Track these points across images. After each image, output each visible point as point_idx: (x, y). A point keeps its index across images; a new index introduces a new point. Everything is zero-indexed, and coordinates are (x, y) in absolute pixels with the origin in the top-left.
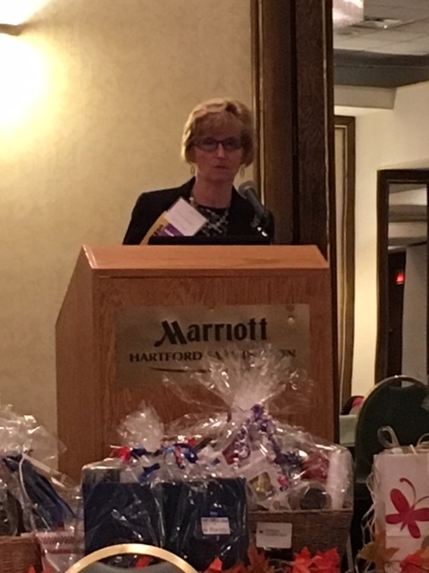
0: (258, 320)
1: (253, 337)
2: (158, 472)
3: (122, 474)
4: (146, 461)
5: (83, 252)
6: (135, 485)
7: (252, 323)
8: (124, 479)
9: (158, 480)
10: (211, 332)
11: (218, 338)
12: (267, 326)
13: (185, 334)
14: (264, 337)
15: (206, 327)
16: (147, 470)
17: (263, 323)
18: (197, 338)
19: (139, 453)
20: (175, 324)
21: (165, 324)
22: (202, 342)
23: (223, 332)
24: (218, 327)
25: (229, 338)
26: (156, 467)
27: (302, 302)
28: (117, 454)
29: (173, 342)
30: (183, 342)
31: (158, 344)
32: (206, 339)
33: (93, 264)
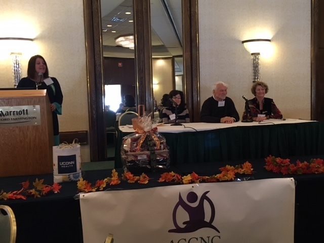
0: (25, 110)
1: (24, 114)
7: (24, 110)
10: (12, 113)
12: (28, 111)
13: (4, 114)
14: (27, 114)
15: (10, 112)
17: (27, 110)
18: (8, 115)
20: (1, 111)
22: (9, 115)
23: (15, 113)
25: (17, 114)
27: (37, 105)
29: (1, 116)
32: (10, 115)
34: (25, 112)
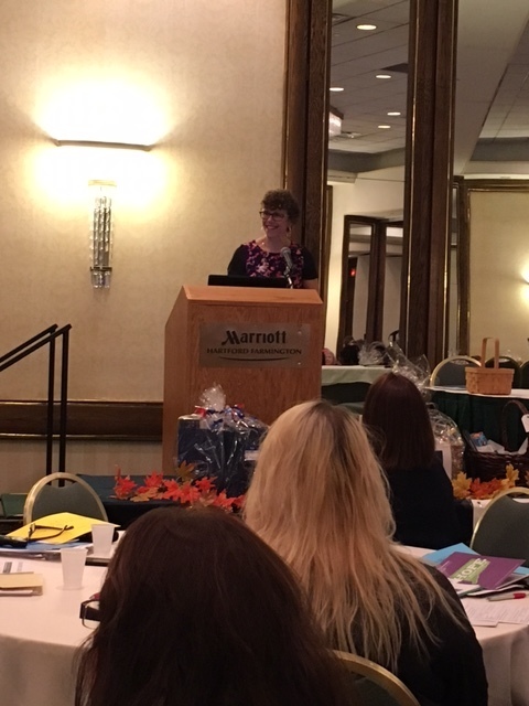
0: (281, 332)
1: (278, 342)
2: (222, 424)
3: (201, 423)
4: (215, 417)
5: (183, 288)
6: (208, 431)
7: (278, 333)
8: (202, 427)
9: (221, 429)
11: (258, 341)
12: (286, 336)
13: (239, 338)
14: (284, 342)
15: (252, 335)
16: (216, 423)
18: (246, 341)
19: (211, 412)
20: (234, 333)
21: (228, 332)
22: (249, 343)
23: (261, 338)
24: (258, 335)
25: (264, 341)
26: (221, 421)
27: (306, 323)
28: (199, 411)
29: (232, 343)
30: (238, 343)
31: (224, 343)
32: (251, 341)
33: (189, 297)
34: (281, 336)
